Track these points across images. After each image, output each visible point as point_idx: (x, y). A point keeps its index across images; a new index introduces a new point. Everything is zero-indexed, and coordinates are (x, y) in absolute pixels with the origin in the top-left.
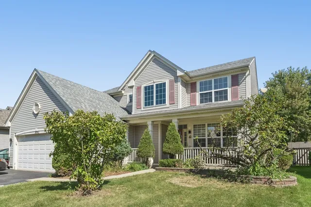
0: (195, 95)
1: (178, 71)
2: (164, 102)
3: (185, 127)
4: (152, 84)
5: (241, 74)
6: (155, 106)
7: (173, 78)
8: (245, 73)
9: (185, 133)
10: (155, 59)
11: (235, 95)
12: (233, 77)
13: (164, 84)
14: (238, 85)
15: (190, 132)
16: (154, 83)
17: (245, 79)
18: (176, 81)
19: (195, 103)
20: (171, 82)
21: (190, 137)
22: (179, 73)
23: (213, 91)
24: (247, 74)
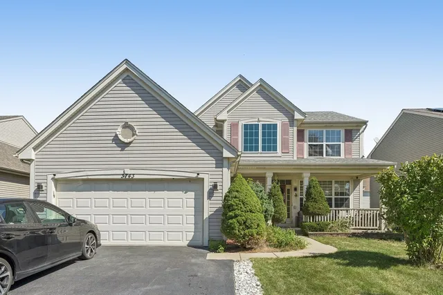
0: (303, 146)
1: (296, 113)
2: (275, 149)
3: (289, 182)
4: (257, 123)
5: (354, 130)
6: (261, 153)
7: (286, 120)
8: (359, 130)
9: (288, 190)
10: (261, 90)
11: (348, 151)
12: (347, 131)
13: (275, 126)
14: (352, 141)
15: (296, 189)
16: (259, 121)
17: (359, 136)
18: (292, 125)
19: (303, 155)
20: (283, 125)
21: (296, 196)
22: (297, 116)
23: (324, 143)
24: (361, 131)
